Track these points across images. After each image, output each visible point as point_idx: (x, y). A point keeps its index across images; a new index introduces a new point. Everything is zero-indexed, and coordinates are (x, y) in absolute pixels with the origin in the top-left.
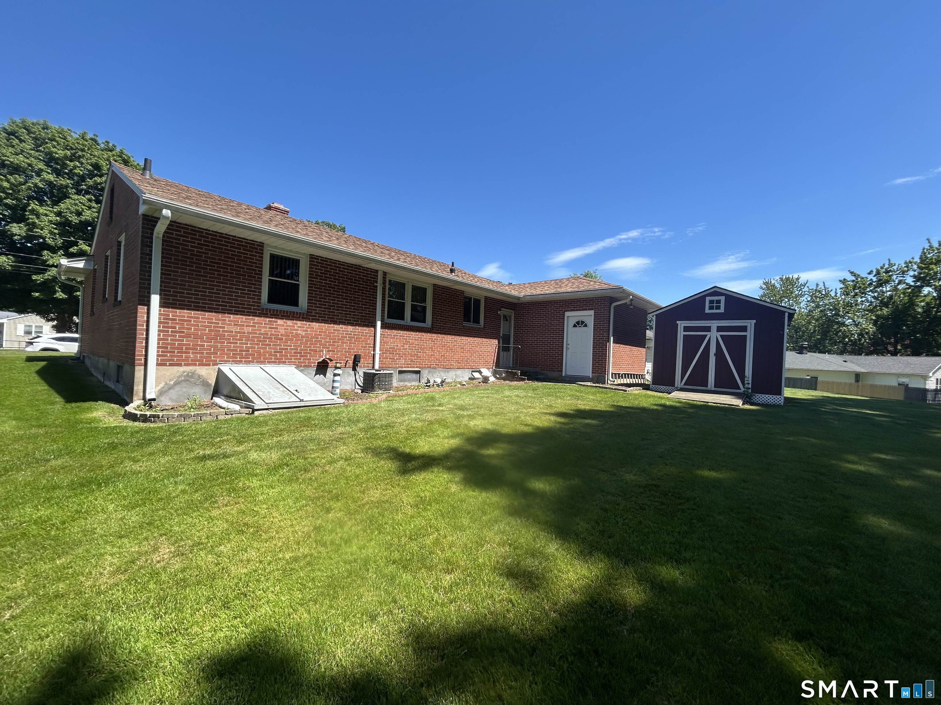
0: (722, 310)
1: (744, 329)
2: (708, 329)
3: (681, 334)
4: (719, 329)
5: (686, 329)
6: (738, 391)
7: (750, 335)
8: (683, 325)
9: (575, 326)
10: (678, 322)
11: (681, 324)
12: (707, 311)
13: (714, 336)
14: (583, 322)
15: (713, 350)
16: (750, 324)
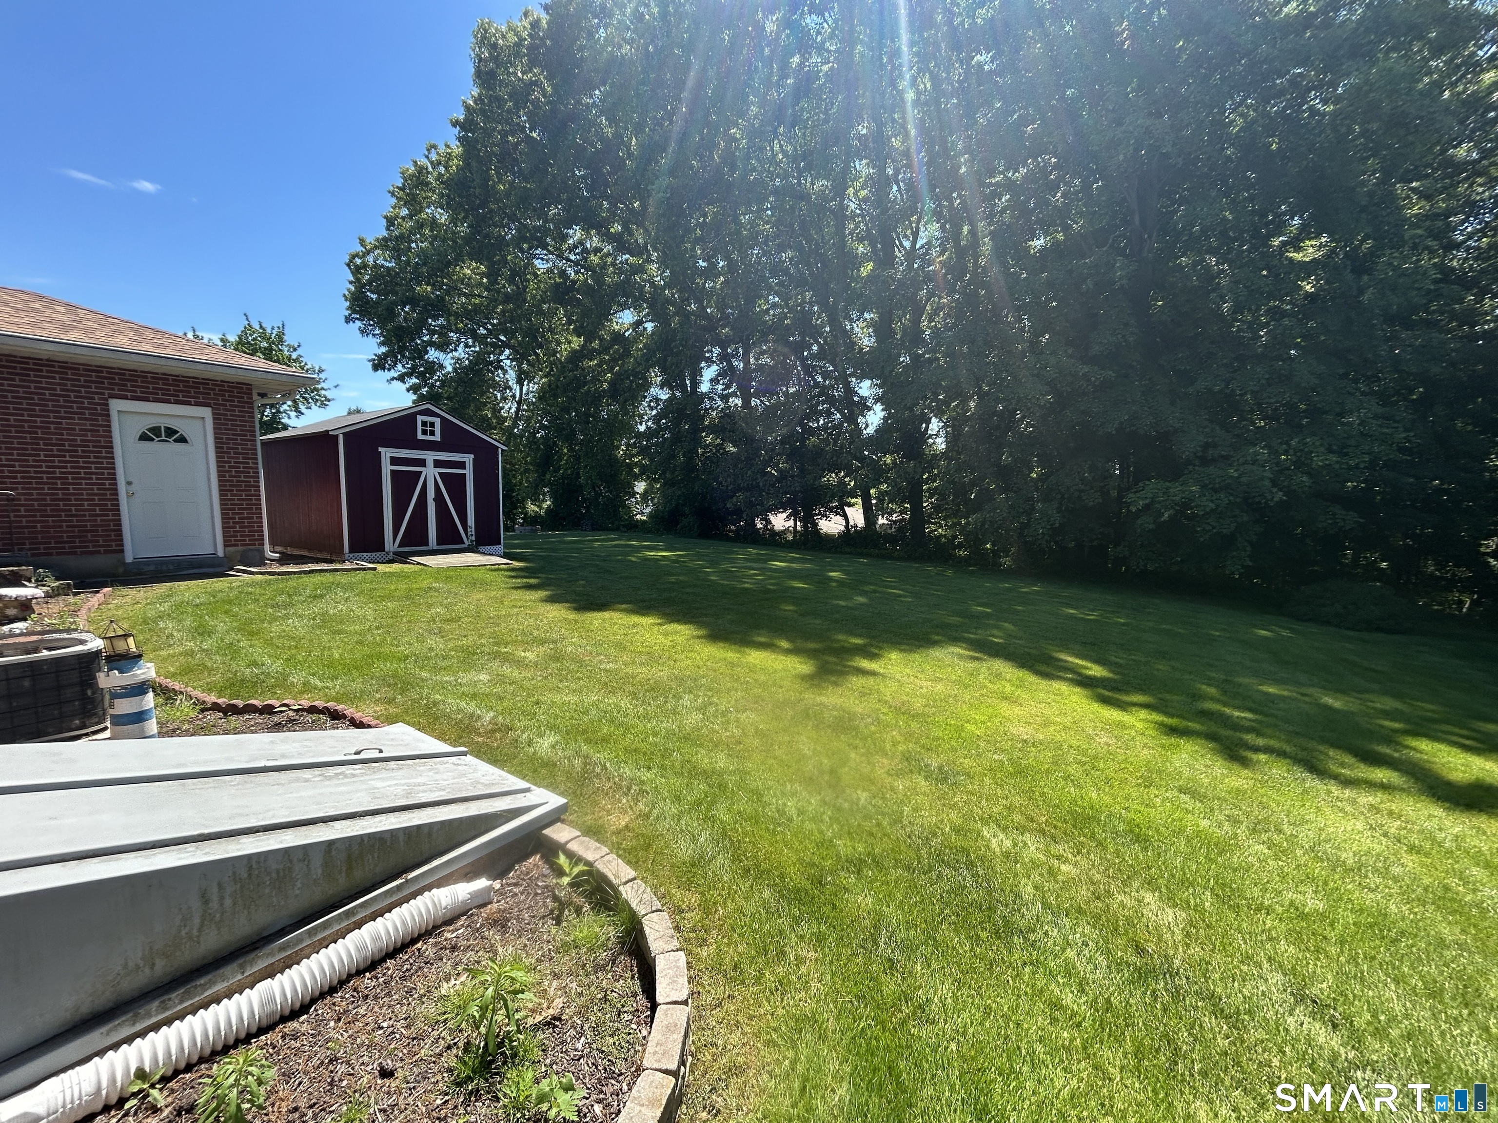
0: (437, 437)
1: (462, 465)
2: (422, 463)
3: (387, 469)
4: (438, 464)
5: (394, 461)
6: (462, 546)
7: (469, 472)
8: (389, 455)
9: (144, 437)
10: (380, 449)
11: (386, 453)
12: (420, 436)
13: (430, 474)
14: (171, 432)
15: (431, 494)
16: (468, 459)
